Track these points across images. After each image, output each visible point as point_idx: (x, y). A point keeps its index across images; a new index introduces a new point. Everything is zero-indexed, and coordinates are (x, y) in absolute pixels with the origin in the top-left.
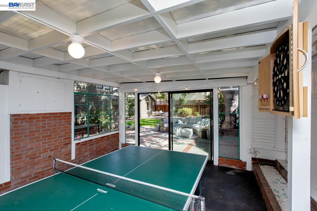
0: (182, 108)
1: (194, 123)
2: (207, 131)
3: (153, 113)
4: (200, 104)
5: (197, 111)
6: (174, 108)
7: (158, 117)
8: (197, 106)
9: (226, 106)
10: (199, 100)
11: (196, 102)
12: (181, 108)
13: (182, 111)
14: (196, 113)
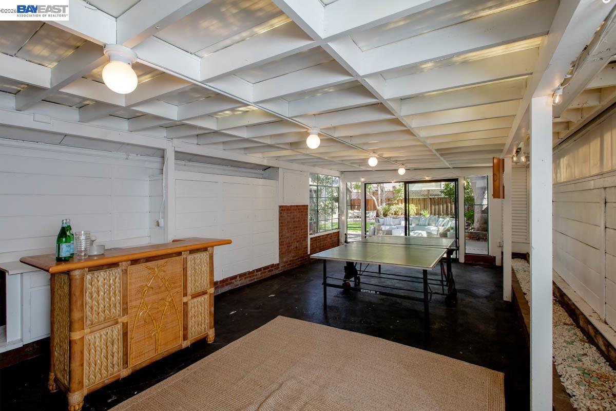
0: (398, 204)
1: (427, 224)
2: (448, 233)
3: (351, 213)
4: (430, 197)
5: (425, 208)
6: (384, 204)
7: (358, 219)
8: (424, 200)
9: (475, 198)
10: (429, 190)
11: (422, 193)
12: (396, 204)
13: (397, 210)
14: (422, 212)
